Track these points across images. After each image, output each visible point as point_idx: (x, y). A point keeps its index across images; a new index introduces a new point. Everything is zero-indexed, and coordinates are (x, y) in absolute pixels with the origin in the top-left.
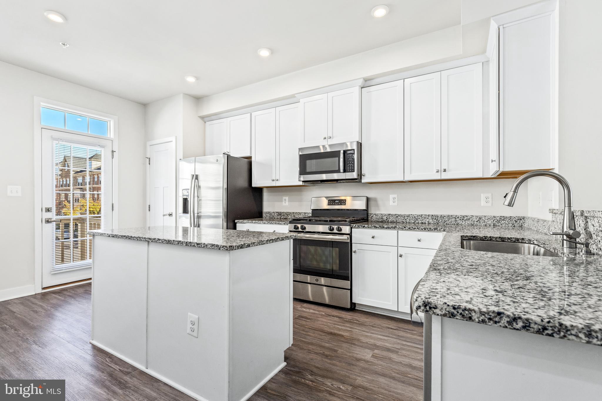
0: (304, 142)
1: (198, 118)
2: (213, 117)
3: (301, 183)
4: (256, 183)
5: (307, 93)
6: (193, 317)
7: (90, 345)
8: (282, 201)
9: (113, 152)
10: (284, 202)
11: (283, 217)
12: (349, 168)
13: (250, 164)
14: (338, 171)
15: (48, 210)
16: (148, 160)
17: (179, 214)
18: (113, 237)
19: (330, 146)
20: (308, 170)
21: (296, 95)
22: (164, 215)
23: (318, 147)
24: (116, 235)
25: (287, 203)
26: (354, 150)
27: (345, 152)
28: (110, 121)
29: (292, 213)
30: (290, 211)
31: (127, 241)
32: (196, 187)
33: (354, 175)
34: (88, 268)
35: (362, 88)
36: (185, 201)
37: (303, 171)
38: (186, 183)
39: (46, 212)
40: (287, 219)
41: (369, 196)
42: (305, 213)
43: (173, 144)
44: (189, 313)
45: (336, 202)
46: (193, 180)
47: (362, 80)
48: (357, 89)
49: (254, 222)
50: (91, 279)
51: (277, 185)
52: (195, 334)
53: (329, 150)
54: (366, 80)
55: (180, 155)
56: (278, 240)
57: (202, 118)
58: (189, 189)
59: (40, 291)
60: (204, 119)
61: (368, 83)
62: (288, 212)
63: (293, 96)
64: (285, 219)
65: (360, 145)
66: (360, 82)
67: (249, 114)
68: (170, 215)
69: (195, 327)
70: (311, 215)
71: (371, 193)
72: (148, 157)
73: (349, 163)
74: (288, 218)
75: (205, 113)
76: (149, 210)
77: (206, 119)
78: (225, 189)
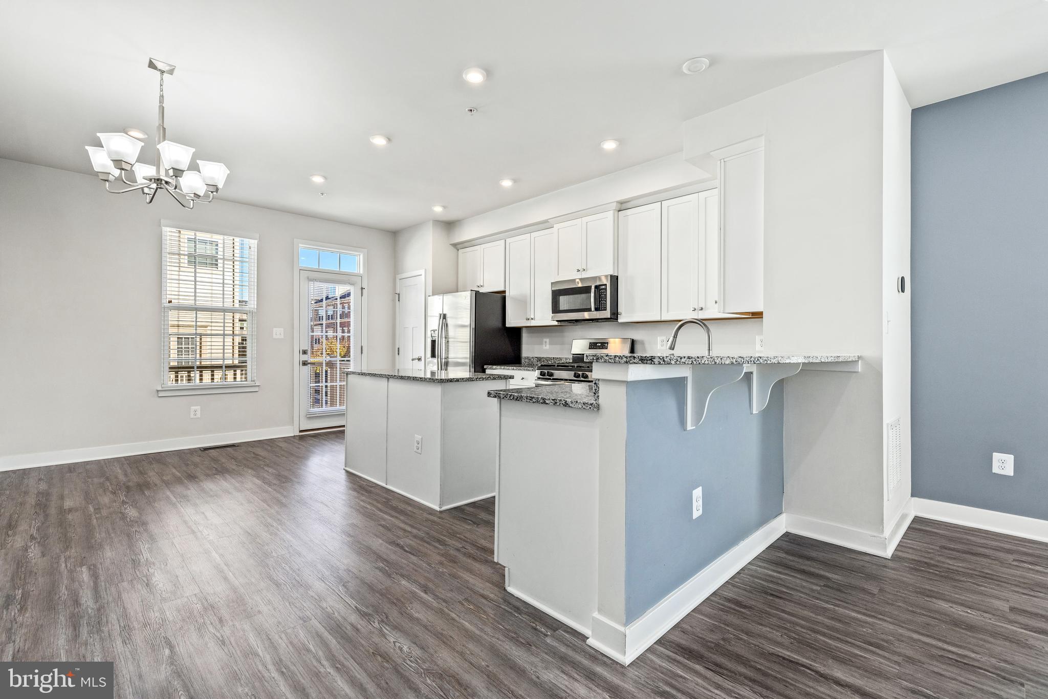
0: (558, 275)
1: (451, 246)
2: (466, 244)
3: (556, 323)
4: (511, 322)
5: (561, 217)
6: (418, 437)
7: (344, 471)
8: (541, 344)
9: (362, 289)
10: (544, 345)
12: (602, 306)
13: (504, 299)
14: (589, 310)
15: (305, 352)
16: (397, 296)
17: (428, 358)
18: (362, 375)
19: (581, 280)
20: (561, 308)
21: (549, 220)
22: (413, 360)
23: (574, 281)
24: (364, 373)
25: (548, 346)
26: (606, 285)
27: (596, 287)
28: (360, 255)
29: (552, 358)
31: (373, 378)
32: (443, 326)
33: (607, 314)
34: (342, 415)
35: (619, 211)
36: (433, 342)
37: (556, 309)
38: (434, 323)
39: (303, 354)
41: (635, 338)
42: (566, 359)
43: (423, 277)
44: (416, 435)
45: (598, 344)
46: (441, 320)
47: (615, 204)
48: (610, 215)
49: (502, 367)
50: (344, 426)
51: (532, 325)
52: (419, 451)
53: (580, 285)
54: (621, 203)
55: (430, 292)
56: (489, 378)
57: (455, 245)
58: (436, 330)
59: (298, 433)
60: (457, 246)
61: (624, 206)
62: (548, 358)
63: (546, 221)
65: (614, 280)
66: (614, 206)
67: (503, 241)
68: (419, 359)
69: (420, 445)
70: (571, 361)
71: (637, 335)
72: (398, 292)
73: (602, 301)
75: (457, 240)
76: (399, 354)
77: (459, 246)
78: (473, 329)
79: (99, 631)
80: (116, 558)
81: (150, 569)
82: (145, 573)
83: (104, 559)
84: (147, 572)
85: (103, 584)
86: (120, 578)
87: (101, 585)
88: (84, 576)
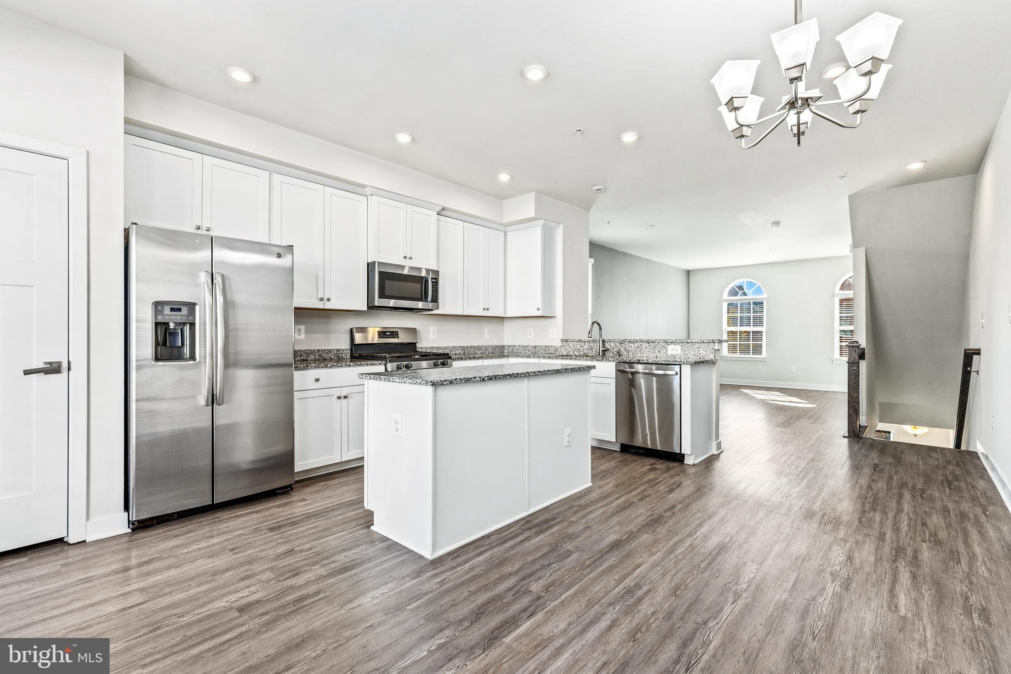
3: (365, 308)
6: (569, 430)
10: (297, 334)
11: (299, 358)
14: (421, 300)
19: (411, 268)
20: (387, 293)
23: (401, 267)
25: (303, 336)
26: (437, 279)
29: (317, 351)
30: (313, 349)
33: (437, 306)
35: (439, 215)
37: (381, 293)
40: (307, 360)
45: (387, 334)
48: (434, 214)
52: (570, 443)
61: (444, 213)
62: (308, 350)
64: (304, 360)
67: (265, 172)
69: (571, 437)
74: (310, 359)
79: (899, 547)
80: (863, 605)
81: (838, 570)
82: (845, 569)
83: (877, 611)
84: (842, 569)
85: (887, 580)
86: (869, 578)
87: (889, 580)
88: (904, 601)
